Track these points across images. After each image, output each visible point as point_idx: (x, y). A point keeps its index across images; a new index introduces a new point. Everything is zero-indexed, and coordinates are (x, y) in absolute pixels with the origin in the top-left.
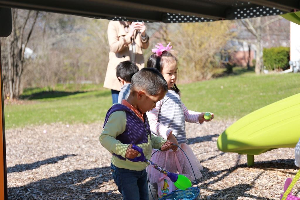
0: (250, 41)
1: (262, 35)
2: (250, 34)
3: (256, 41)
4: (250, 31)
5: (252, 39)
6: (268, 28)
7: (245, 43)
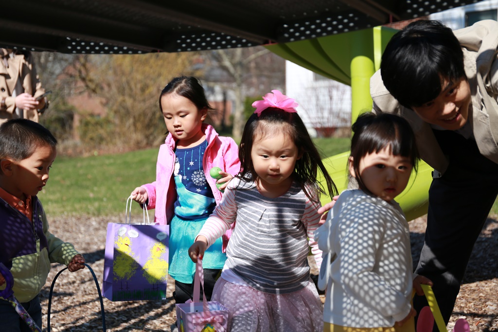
0: (225, 85)
1: (245, 75)
2: (225, 73)
3: (234, 85)
4: (225, 68)
5: (229, 81)
6: (253, 65)
7: (218, 88)
